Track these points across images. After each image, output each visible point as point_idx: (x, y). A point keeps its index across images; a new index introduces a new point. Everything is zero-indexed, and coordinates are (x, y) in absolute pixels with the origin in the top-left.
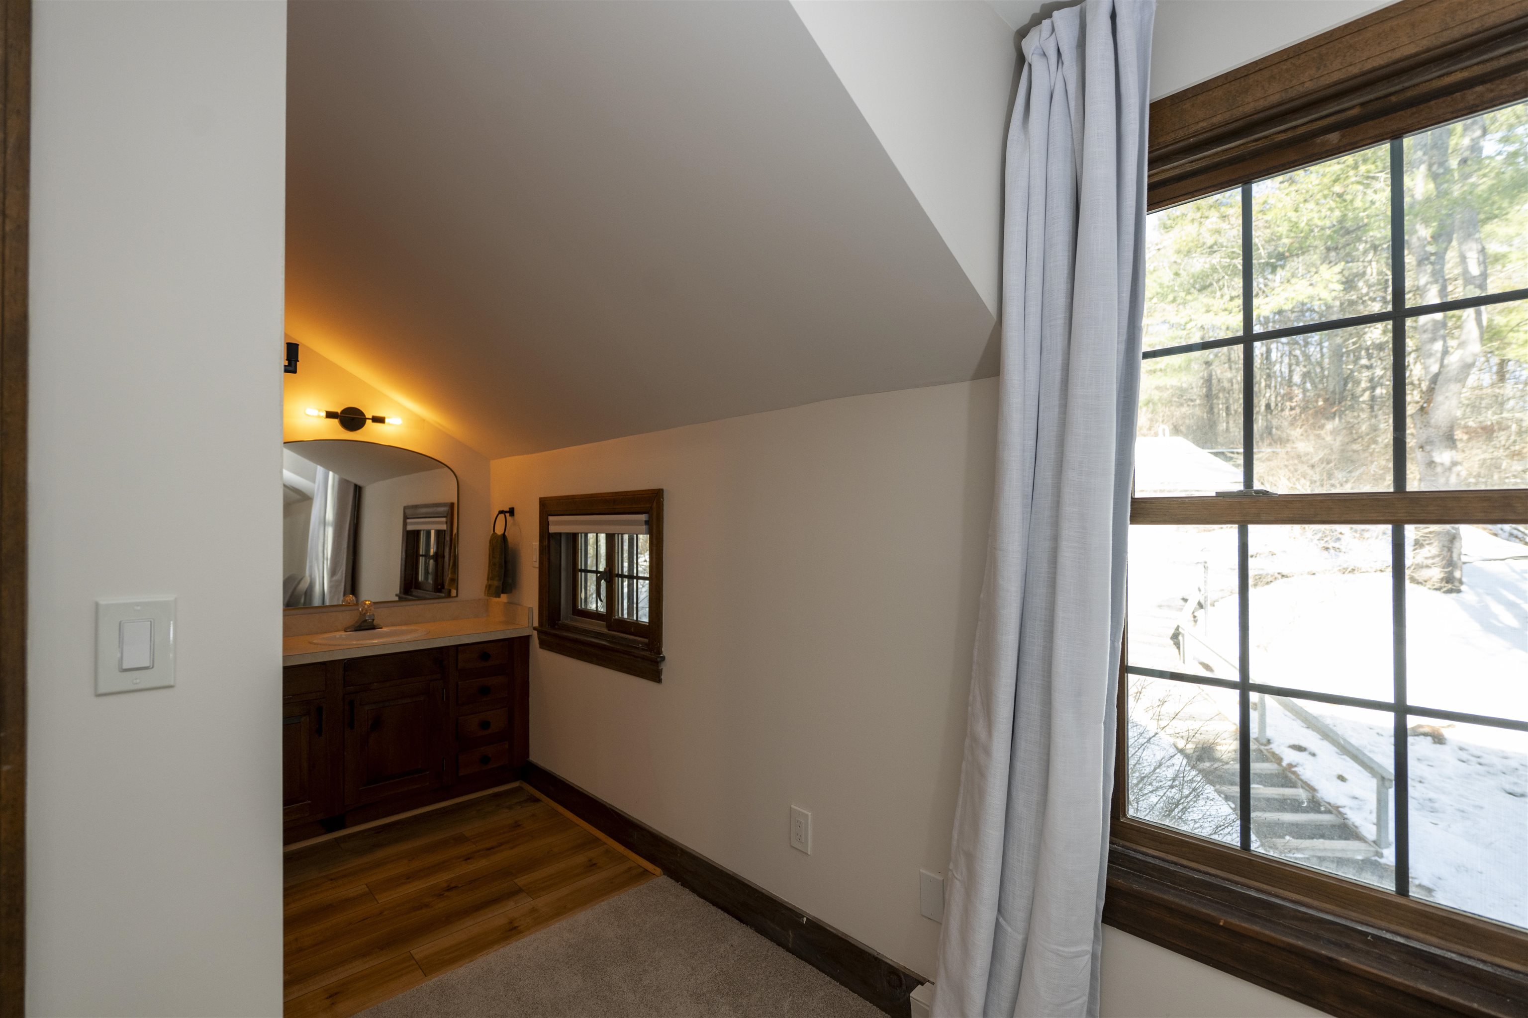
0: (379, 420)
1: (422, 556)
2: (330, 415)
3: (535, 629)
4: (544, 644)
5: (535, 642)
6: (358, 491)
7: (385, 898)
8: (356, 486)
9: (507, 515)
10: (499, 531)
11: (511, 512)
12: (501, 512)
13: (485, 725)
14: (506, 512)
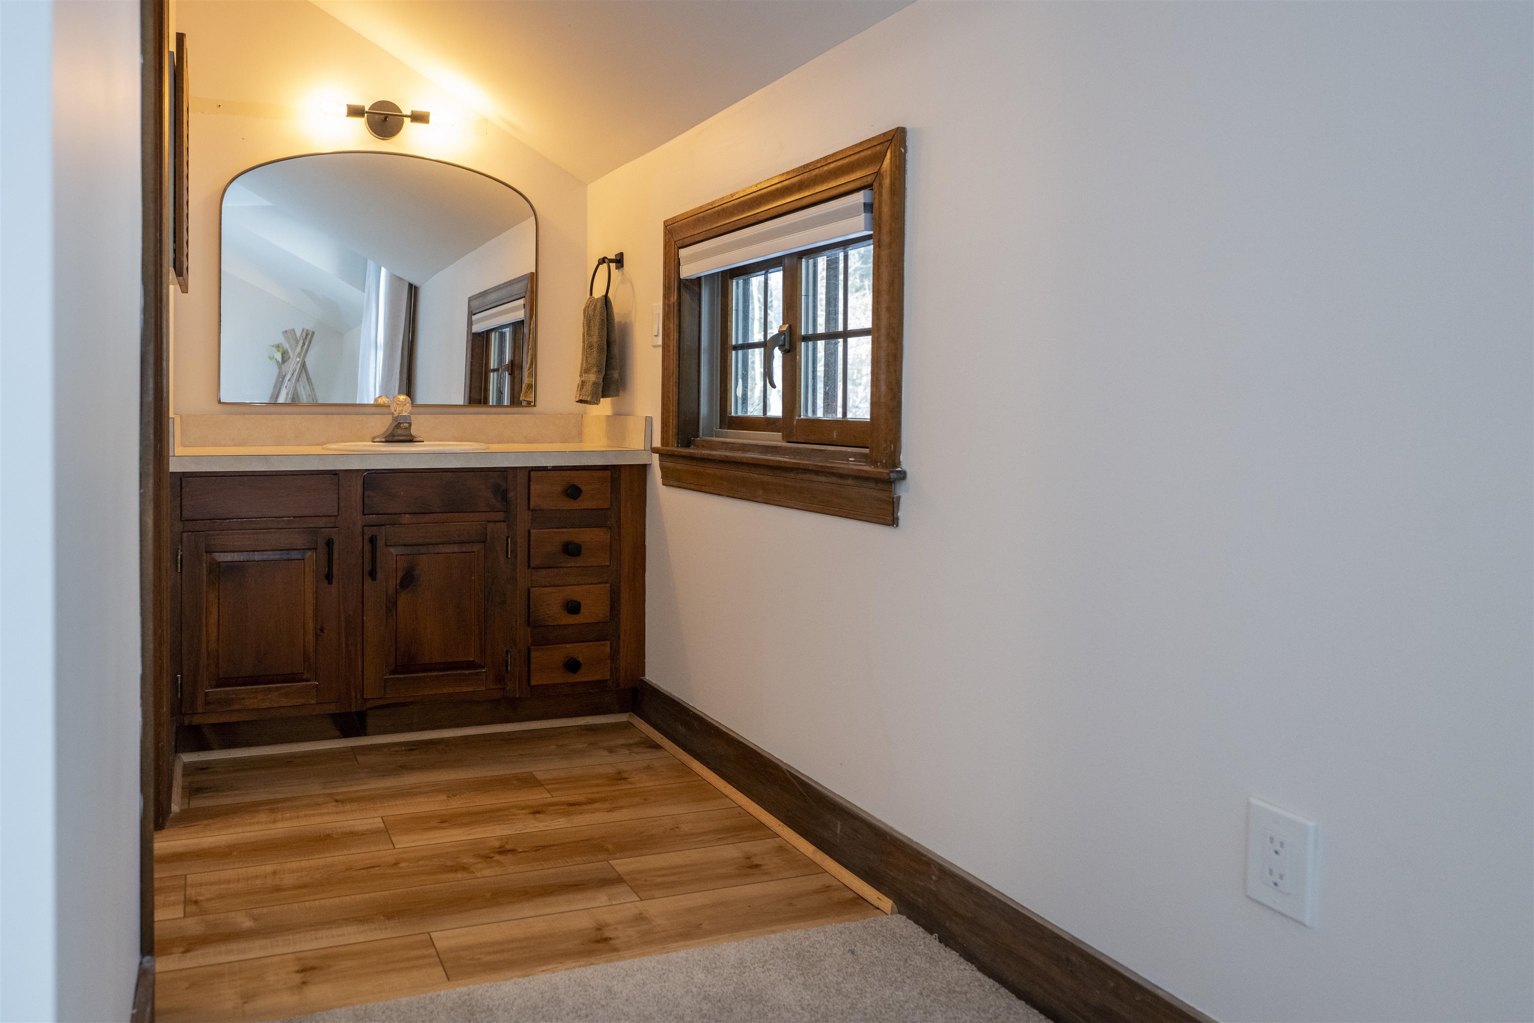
0: (419, 118)
1: (494, 370)
2: (355, 112)
3: (655, 450)
4: (671, 479)
5: (656, 474)
6: (413, 291)
7: (405, 842)
8: (411, 285)
9: (613, 265)
10: (599, 292)
11: (619, 261)
12: (603, 261)
13: (573, 608)
14: (611, 261)
